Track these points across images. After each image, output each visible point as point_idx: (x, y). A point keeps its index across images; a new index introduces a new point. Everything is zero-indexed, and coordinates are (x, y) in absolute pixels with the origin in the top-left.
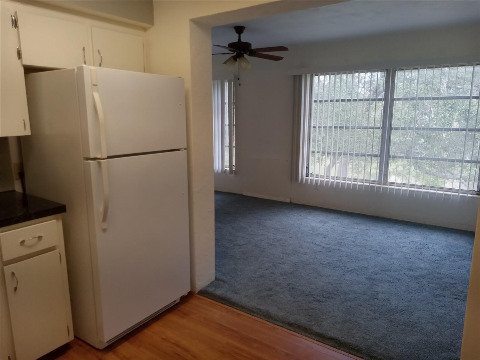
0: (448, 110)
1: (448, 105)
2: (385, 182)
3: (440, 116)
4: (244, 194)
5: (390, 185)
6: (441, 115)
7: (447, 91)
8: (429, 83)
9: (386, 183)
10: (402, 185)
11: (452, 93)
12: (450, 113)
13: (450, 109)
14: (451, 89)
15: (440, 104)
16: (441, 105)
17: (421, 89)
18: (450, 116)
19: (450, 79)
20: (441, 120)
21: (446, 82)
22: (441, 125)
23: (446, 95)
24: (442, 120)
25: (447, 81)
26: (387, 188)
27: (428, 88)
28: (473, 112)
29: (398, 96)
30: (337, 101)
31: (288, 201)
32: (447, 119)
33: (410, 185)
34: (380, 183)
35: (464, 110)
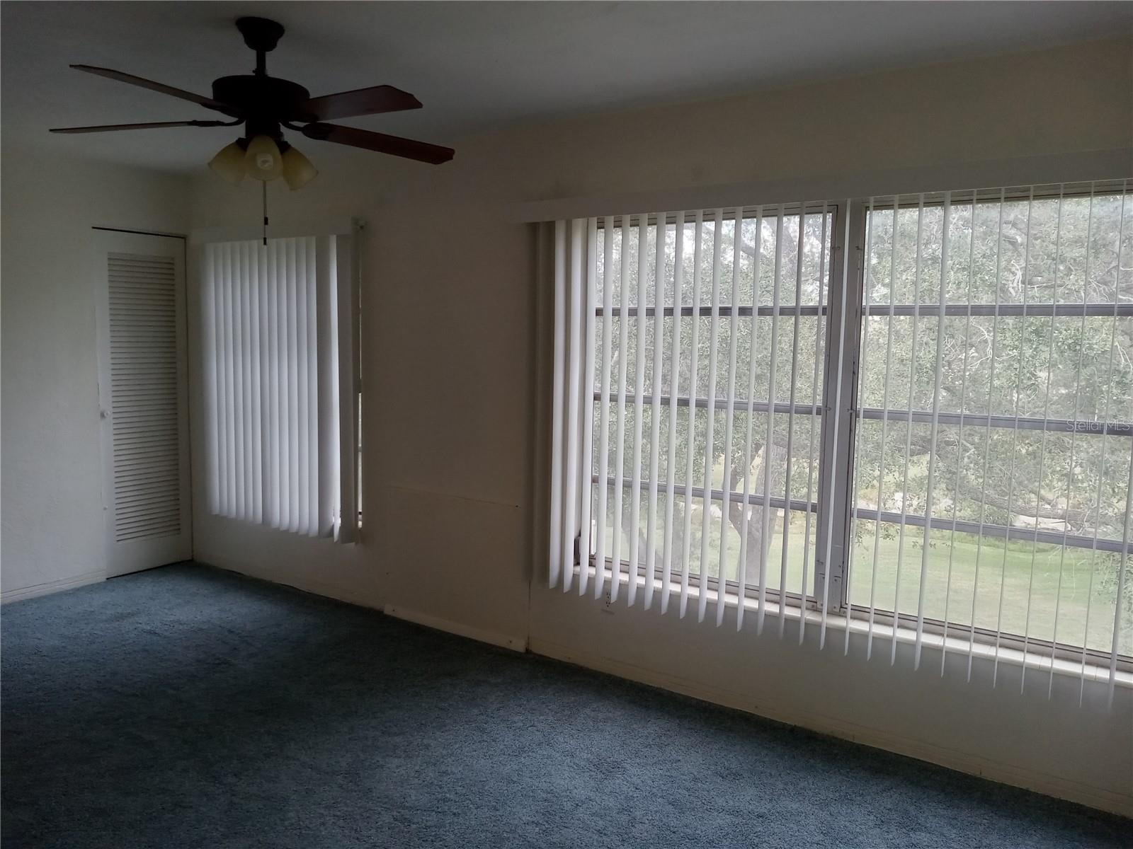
0: (1030, 341)
1: (1029, 326)
2: (838, 606)
3: (1008, 354)
4: (388, 610)
5: (853, 618)
6: (1010, 353)
7: (1025, 291)
8: (979, 268)
9: (839, 609)
10: (896, 621)
11: (1037, 296)
12: (1036, 348)
13: (1033, 337)
14: (1035, 286)
15: (1008, 324)
16: (1011, 327)
17: (959, 283)
18: (1036, 356)
19: (1030, 261)
20: (1012, 365)
21: (1021, 269)
22: (1013, 378)
23: (1022, 300)
24: (1015, 367)
25: (1024, 265)
26: (842, 631)
27: (975, 282)
28: (1095, 346)
29: (900, 301)
30: (744, 311)
31: (519, 645)
32: (1028, 362)
33: (928, 622)
34: (819, 606)
35: (1070, 341)
